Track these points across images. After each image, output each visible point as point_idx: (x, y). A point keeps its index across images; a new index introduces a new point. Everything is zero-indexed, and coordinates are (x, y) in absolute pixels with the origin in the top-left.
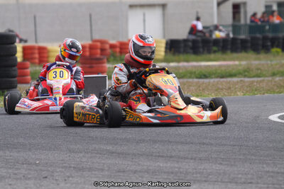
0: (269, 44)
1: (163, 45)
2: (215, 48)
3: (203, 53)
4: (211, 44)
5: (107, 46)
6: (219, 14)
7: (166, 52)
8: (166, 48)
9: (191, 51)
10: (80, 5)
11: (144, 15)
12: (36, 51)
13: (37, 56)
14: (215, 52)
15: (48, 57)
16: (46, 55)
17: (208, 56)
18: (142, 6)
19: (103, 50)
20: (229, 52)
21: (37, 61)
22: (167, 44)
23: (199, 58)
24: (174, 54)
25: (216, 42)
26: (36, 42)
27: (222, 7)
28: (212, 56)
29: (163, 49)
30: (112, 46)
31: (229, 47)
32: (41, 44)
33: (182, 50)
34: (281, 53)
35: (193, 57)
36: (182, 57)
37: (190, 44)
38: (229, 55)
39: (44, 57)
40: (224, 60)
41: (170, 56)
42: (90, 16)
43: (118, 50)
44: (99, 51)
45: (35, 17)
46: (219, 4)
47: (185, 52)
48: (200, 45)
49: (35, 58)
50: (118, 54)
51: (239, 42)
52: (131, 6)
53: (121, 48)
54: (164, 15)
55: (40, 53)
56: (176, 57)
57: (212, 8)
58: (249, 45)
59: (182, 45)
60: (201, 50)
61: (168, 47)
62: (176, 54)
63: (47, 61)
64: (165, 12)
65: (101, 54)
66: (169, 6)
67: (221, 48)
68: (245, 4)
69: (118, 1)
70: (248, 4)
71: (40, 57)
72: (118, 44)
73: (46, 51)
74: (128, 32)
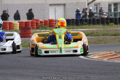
0: (109, 21)
2: (86, 23)
3: (80, 25)
4: (84, 21)
5: (39, 22)
9: (75, 24)
11: (55, 8)
12: (8, 24)
13: (8, 26)
14: (85, 24)
15: (13, 27)
16: (12, 26)
18: (55, 5)
19: (37, 24)
20: (91, 25)
21: (8, 28)
27: (90, 5)
28: (84, 26)
30: (41, 22)
31: (92, 22)
32: (10, 21)
33: (71, 24)
34: (114, 25)
35: (76, 27)
37: (75, 21)
38: (92, 26)
43: (44, 23)
44: (35, 24)
46: (88, 4)
47: (73, 25)
48: (79, 21)
50: (44, 25)
51: (96, 20)
52: (50, 5)
54: (64, 8)
55: (9, 25)
56: (69, 27)
57: (85, 5)
58: (100, 21)
59: (71, 21)
60: (80, 24)
62: (69, 25)
63: (13, 29)
64: (65, 7)
65: (36, 26)
66: (67, 5)
67: (88, 23)
68: (99, 4)
69: (44, 2)
70: (101, 4)
71: (10, 27)
72: (44, 21)
73: (12, 24)
74: (49, 16)
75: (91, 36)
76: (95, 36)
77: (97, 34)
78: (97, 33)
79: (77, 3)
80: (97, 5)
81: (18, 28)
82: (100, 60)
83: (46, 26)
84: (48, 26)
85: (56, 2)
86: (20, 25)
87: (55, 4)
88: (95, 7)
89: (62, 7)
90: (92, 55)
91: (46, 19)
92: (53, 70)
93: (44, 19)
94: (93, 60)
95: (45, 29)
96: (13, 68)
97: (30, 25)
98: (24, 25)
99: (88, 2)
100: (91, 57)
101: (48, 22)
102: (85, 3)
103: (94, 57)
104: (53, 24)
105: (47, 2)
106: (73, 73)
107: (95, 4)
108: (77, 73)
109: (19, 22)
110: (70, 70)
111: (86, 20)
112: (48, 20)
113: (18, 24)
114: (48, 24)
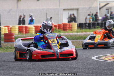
2: (98, 27)
4: (96, 25)
5: (53, 26)
6: (100, 13)
7: (77, 28)
8: (77, 26)
9: (88, 28)
12: (24, 28)
13: (24, 30)
14: (97, 28)
15: (29, 31)
16: (28, 30)
18: (69, 9)
21: (24, 32)
22: (78, 25)
24: (81, 29)
28: (96, 30)
29: (76, 27)
30: (55, 26)
31: (103, 26)
32: (26, 25)
33: (84, 27)
35: (88, 30)
36: (84, 30)
37: (87, 25)
39: (27, 31)
41: (79, 30)
42: (46, 13)
43: (58, 27)
46: (100, 9)
47: (85, 28)
48: (92, 25)
50: (58, 29)
52: (64, 10)
53: (59, 27)
55: (25, 29)
56: (82, 30)
57: (97, 10)
59: (84, 25)
60: (92, 27)
61: (78, 26)
62: (82, 29)
63: (28, 32)
64: (78, 12)
66: (80, 9)
67: (100, 26)
68: (111, 8)
69: (58, 7)
72: (58, 25)
73: (28, 28)
74: (62, 20)
79: (90, 8)
80: (108, 10)
81: (34, 32)
82: (112, 61)
83: (60, 30)
84: (62, 29)
85: (69, 7)
86: (35, 29)
88: (107, 11)
90: (104, 57)
91: (60, 23)
92: (67, 71)
93: (58, 23)
94: (105, 61)
95: (59, 32)
96: (29, 69)
99: (99, 6)
100: (103, 59)
101: (62, 26)
102: (97, 7)
103: (106, 59)
104: (67, 27)
105: (61, 7)
106: (86, 74)
107: (106, 8)
108: (89, 74)
109: (34, 26)
110: (83, 71)
111: (98, 24)
112: (62, 24)
113: (34, 28)
114: (62, 28)
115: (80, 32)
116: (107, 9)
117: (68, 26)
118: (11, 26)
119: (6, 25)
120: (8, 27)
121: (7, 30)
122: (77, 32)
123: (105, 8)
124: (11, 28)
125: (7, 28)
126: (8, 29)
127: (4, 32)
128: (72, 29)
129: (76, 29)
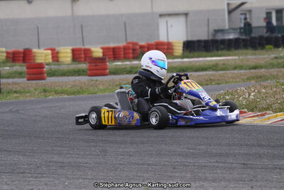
0: (264, 42)
1: (182, 45)
2: (222, 46)
3: (213, 50)
4: (219, 44)
5: (138, 47)
6: (230, 20)
7: (183, 50)
8: (184, 47)
9: (203, 49)
10: (121, 15)
11: (167, 22)
12: (83, 52)
13: (83, 56)
14: (222, 49)
16: (90, 55)
17: (216, 53)
19: (134, 50)
20: (233, 49)
21: (83, 59)
22: (184, 44)
23: (209, 54)
24: (190, 52)
25: (223, 42)
26: (83, 45)
27: (232, 14)
28: (220, 52)
29: (181, 48)
30: (142, 47)
31: (233, 45)
32: (87, 47)
33: (196, 48)
35: (205, 53)
36: (196, 54)
37: (203, 44)
38: (233, 51)
40: (229, 55)
41: (187, 54)
42: (125, 24)
43: (146, 49)
44: (131, 51)
45: (82, 27)
46: (230, 12)
47: (199, 50)
48: (211, 44)
49: (81, 58)
52: (161, 15)
54: (186, 21)
55: (85, 54)
56: (191, 55)
57: (224, 15)
58: (249, 43)
59: (196, 44)
60: (211, 48)
65: (133, 53)
66: (190, 14)
67: (226, 46)
68: (250, 11)
69: (150, 11)
70: (253, 12)
71: (85, 57)
72: (146, 45)
73: (90, 52)
74: (158, 35)
75: (214, 70)
76: (220, 70)
77: (224, 66)
78: (223, 64)
80: (245, 14)
85: (170, 10)
86: (103, 53)
87: (170, 13)
89: (182, 19)
91: (152, 42)
93: (147, 42)
97: (122, 53)
98: (112, 53)
99: (228, 8)
101: (154, 47)
102: (223, 10)
104: (164, 49)
105: (154, 11)
107: (241, 11)
109: (103, 48)
112: (155, 42)
113: (101, 51)
115: (187, 57)
116: (244, 12)
117: (166, 47)
118: (57, 49)
119: (48, 47)
120: (53, 50)
121: (50, 56)
122: (183, 57)
123: (238, 11)
124: (58, 53)
125: (50, 52)
126: (52, 54)
127: (45, 60)
128: (173, 52)
129: (181, 51)
